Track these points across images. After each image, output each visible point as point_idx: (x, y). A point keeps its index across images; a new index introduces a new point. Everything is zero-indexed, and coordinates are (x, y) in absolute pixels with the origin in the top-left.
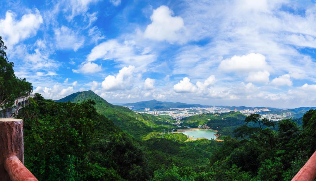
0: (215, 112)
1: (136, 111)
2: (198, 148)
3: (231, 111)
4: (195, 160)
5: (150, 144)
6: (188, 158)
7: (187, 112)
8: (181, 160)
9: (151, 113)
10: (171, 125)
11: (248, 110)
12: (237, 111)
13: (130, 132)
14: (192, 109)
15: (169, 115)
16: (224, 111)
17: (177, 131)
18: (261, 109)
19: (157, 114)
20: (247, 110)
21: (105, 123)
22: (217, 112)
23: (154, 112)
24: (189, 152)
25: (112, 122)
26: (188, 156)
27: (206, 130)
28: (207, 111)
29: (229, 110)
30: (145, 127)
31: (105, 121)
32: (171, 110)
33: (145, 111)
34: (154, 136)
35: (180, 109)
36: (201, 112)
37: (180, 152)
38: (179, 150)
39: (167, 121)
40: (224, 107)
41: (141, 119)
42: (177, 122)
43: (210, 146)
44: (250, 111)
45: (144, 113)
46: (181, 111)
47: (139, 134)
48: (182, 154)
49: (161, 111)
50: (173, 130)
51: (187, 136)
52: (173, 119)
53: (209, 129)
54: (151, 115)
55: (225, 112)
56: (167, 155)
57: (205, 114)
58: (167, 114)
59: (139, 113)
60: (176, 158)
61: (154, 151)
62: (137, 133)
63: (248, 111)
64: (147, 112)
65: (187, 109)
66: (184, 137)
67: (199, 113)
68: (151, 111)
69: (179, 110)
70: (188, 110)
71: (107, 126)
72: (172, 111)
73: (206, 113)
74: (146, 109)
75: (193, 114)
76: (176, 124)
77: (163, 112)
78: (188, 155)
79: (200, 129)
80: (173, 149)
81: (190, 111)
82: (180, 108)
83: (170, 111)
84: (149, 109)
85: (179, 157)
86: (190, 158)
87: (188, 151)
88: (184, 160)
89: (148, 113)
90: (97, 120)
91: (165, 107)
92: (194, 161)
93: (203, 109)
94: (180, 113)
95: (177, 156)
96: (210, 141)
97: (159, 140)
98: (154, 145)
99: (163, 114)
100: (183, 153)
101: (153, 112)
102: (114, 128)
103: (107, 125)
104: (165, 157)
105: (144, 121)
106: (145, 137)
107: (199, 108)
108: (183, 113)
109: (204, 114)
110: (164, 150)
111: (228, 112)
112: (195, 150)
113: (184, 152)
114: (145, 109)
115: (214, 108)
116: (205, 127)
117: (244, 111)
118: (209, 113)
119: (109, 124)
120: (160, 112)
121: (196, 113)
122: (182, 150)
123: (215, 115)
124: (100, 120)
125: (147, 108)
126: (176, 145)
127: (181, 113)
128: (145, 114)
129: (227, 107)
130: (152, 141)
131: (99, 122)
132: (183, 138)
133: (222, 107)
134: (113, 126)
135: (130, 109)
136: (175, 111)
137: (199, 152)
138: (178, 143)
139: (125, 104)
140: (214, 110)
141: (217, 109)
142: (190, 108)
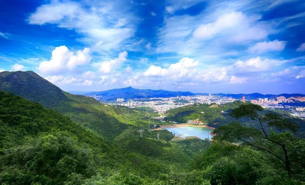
0: (212, 102)
1: (105, 102)
2: (188, 150)
3: (236, 101)
4: (183, 164)
5: (125, 145)
6: (175, 162)
7: (173, 103)
8: (164, 164)
9: (126, 105)
10: (152, 120)
11: (266, 99)
12: (246, 100)
13: (98, 131)
14: (180, 99)
15: (149, 107)
16: (225, 101)
17: (159, 127)
18: (293, 98)
19: (133, 106)
20: (264, 99)
21: (56, 121)
22: (214, 102)
23: (130, 103)
24: (175, 154)
25: (69, 119)
26: (175, 160)
27: (199, 126)
28: (200, 100)
29: (232, 99)
30: (118, 124)
31: (57, 118)
32: (151, 100)
33: (118, 102)
34: (130, 134)
35: (164, 99)
36: (192, 103)
37: (163, 154)
38: (163, 152)
39: (147, 115)
40: (225, 95)
41: (112, 113)
42: (160, 115)
43: (204, 148)
44: (268, 100)
45: (116, 104)
46: (165, 101)
47: (109, 132)
48: (166, 157)
49: (139, 102)
50: (155, 126)
51: (173, 134)
52: (155, 112)
53: (203, 125)
54: (126, 107)
55: (227, 102)
56: (146, 158)
57: (197, 104)
58: (146, 106)
59: (110, 104)
60: (158, 161)
61: (129, 153)
62: (106, 132)
63: (265, 101)
64: (120, 103)
65: (172, 98)
66: (169, 134)
67: (189, 104)
68: (126, 102)
69: (162, 100)
70: (174, 99)
71: (60, 126)
72: (153, 102)
73: (199, 104)
74: (119, 99)
75: (180, 104)
76: (159, 118)
77: (141, 102)
78: (174, 158)
79: (191, 125)
80: (155, 150)
81: (176, 102)
82: (164, 97)
83: (151, 102)
84: (122, 100)
85: (163, 160)
86: (177, 162)
87: (174, 152)
88: (168, 164)
89: (122, 105)
90: (42, 117)
91: (143, 97)
92: (181, 165)
93: (195, 98)
94: (163, 104)
95: (160, 159)
96: (203, 141)
97: (137, 140)
98: (129, 146)
99: (141, 106)
100: (167, 155)
101: (128, 104)
102: (71, 127)
103: (60, 123)
104: (144, 160)
105: (116, 116)
106: (118, 137)
107: (189, 96)
108: (167, 104)
109: (195, 105)
110: (143, 152)
111: (232, 101)
112: (183, 151)
113: (169, 154)
114: (117, 99)
115: (210, 97)
116: (197, 122)
117: (258, 100)
118: (202, 103)
119: (63, 121)
120: (137, 103)
121: (185, 104)
122: (166, 151)
123: (211, 106)
124: (48, 117)
125: (121, 98)
126: (159, 145)
127: (165, 104)
128: (118, 106)
129: (229, 96)
130: (126, 141)
131: (46, 120)
132: (168, 136)
133: (222, 95)
134: (70, 125)
135: (96, 100)
136: (157, 101)
137: (189, 155)
138: (160, 142)
139: (90, 93)
140: (211, 100)
141: (214, 99)
142: (177, 98)
